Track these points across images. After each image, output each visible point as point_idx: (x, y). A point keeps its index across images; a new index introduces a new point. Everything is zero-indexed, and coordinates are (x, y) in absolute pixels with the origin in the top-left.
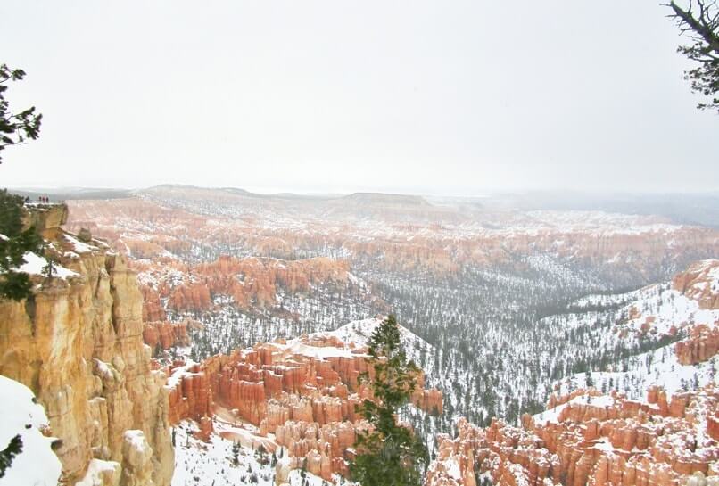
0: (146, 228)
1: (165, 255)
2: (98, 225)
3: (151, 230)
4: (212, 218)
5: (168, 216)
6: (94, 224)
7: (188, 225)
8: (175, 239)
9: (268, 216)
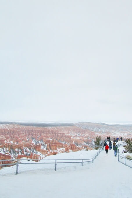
0: (78, 135)
1: (84, 144)
2: (65, 134)
3: (79, 136)
4: (97, 132)
5: (84, 131)
6: (64, 134)
7: (90, 134)
8: (87, 139)
9: (113, 132)
